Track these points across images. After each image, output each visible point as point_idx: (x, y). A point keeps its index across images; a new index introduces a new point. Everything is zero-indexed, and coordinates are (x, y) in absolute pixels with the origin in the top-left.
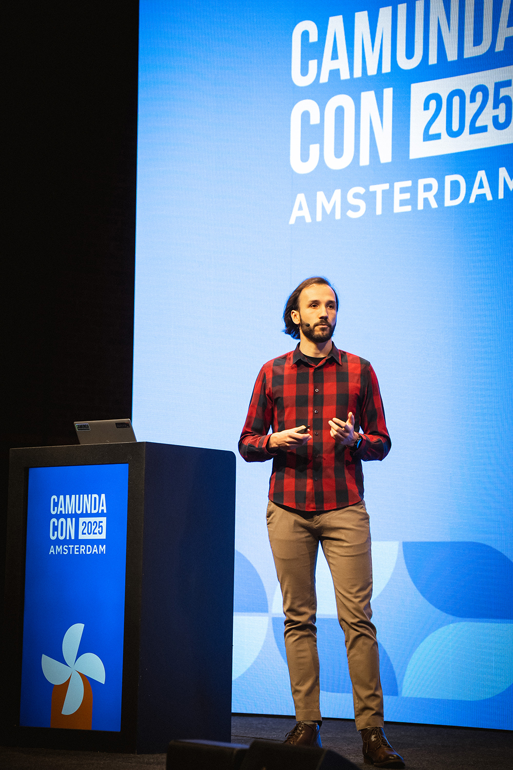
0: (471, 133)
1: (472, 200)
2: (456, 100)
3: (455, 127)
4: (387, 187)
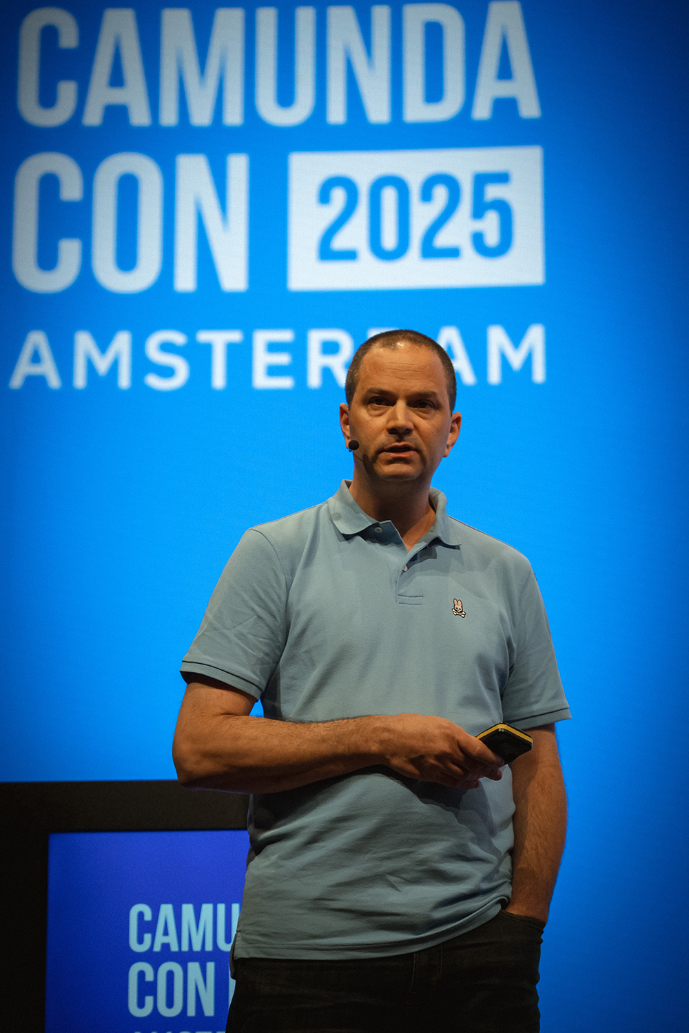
0: (424, 256)
2: (389, 197)
3: (389, 240)
4: (235, 336)
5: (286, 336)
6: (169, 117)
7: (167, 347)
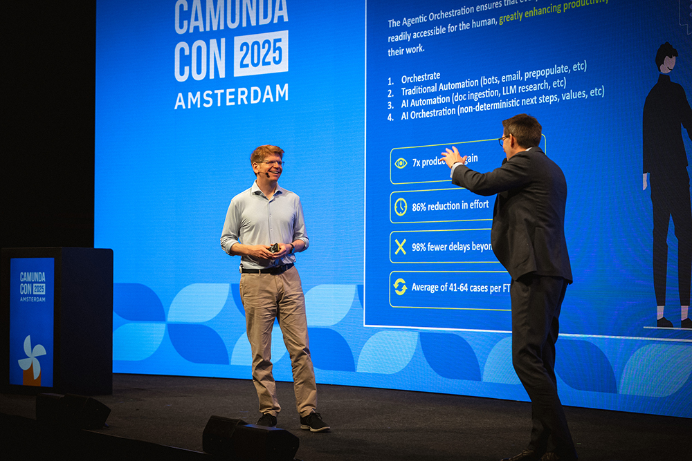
0: (263, 65)
1: (264, 101)
2: (256, 47)
3: (256, 62)
4: (223, 91)
5: (233, 90)
6: (208, 29)
7: (208, 95)
